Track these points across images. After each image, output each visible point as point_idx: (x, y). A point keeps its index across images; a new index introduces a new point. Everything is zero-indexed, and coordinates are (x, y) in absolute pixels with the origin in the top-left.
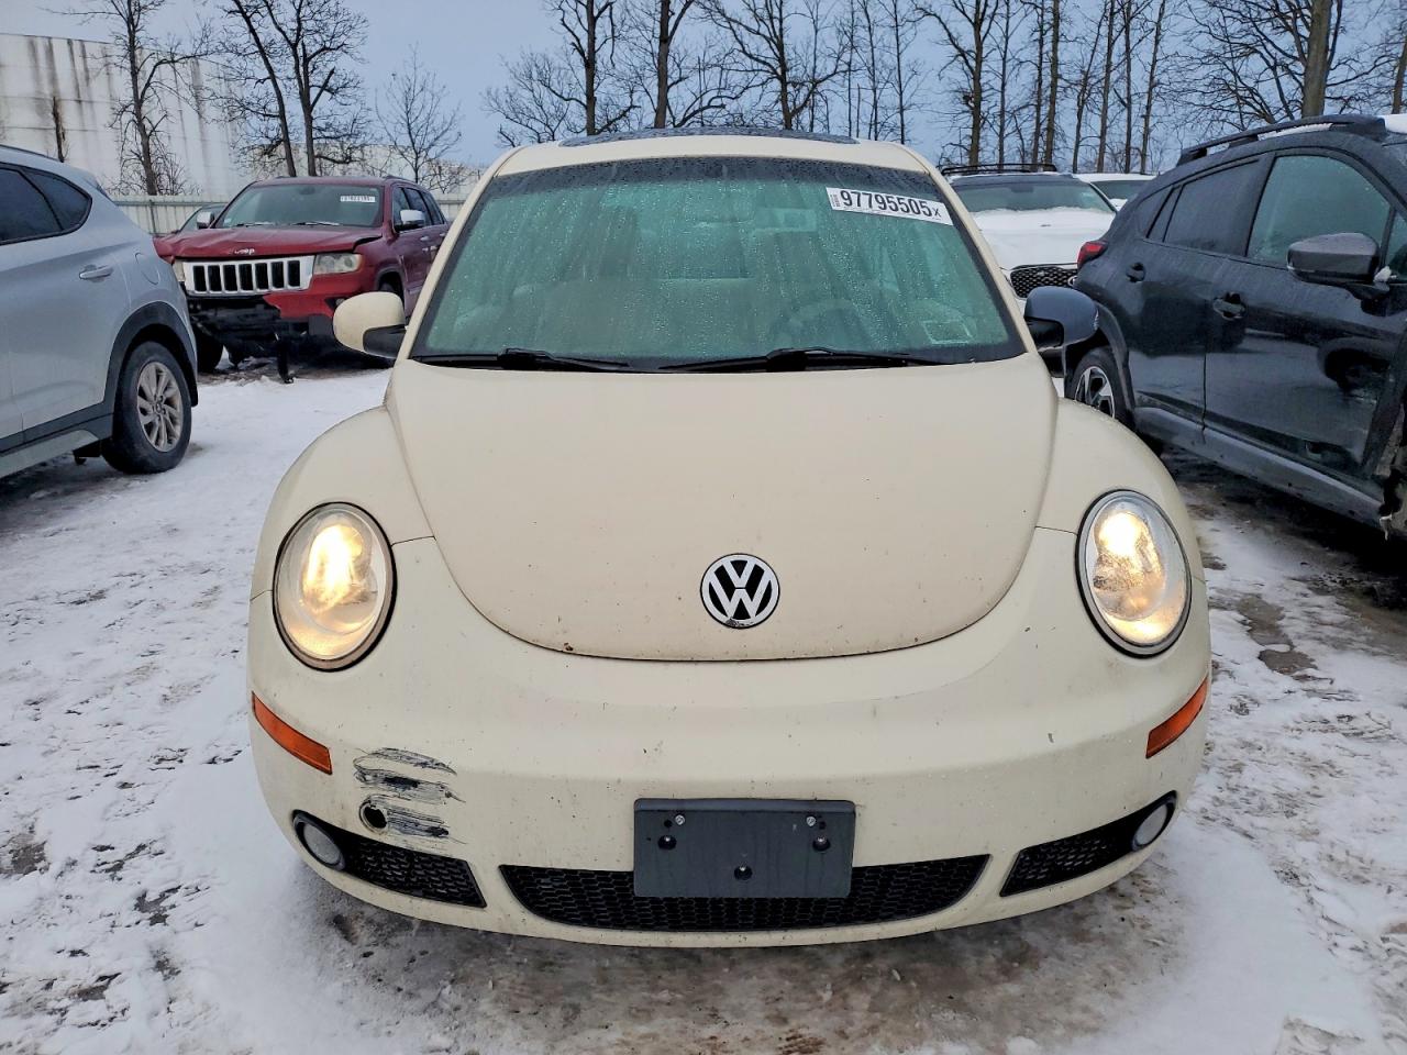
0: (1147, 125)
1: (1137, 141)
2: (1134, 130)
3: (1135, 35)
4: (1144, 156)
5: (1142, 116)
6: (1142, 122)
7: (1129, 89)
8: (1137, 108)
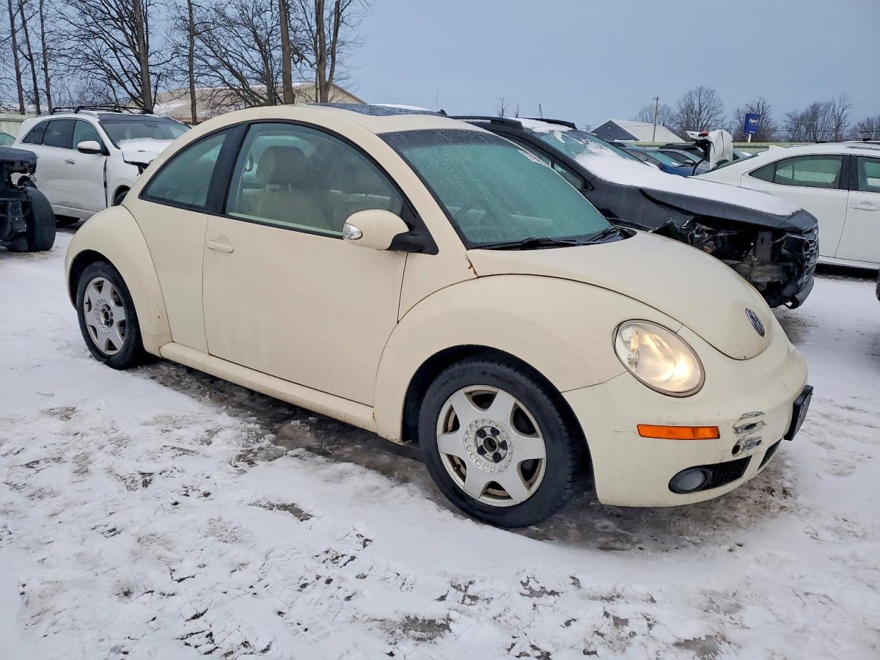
0: (46, 75)
1: (41, 85)
2: (38, 77)
3: (27, 13)
4: (49, 95)
5: (42, 69)
6: (43, 73)
7: (29, 49)
8: (39, 64)
